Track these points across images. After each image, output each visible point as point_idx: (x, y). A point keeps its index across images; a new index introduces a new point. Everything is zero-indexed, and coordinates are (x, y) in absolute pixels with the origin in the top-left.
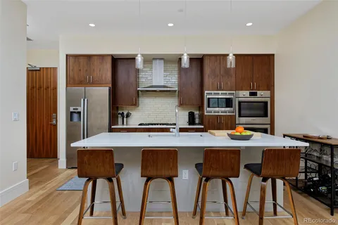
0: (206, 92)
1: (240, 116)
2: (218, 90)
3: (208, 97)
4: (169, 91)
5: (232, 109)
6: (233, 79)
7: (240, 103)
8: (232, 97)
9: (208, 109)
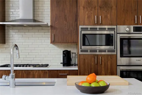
0: (80, 27)
1: (122, 56)
2: (95, 24)
3: (83, 32)
4: (39, 26)
5: (112, 47)
6: (114, 11)
7: (122, 40)
8: (113, 32)
9: (83, 47)
